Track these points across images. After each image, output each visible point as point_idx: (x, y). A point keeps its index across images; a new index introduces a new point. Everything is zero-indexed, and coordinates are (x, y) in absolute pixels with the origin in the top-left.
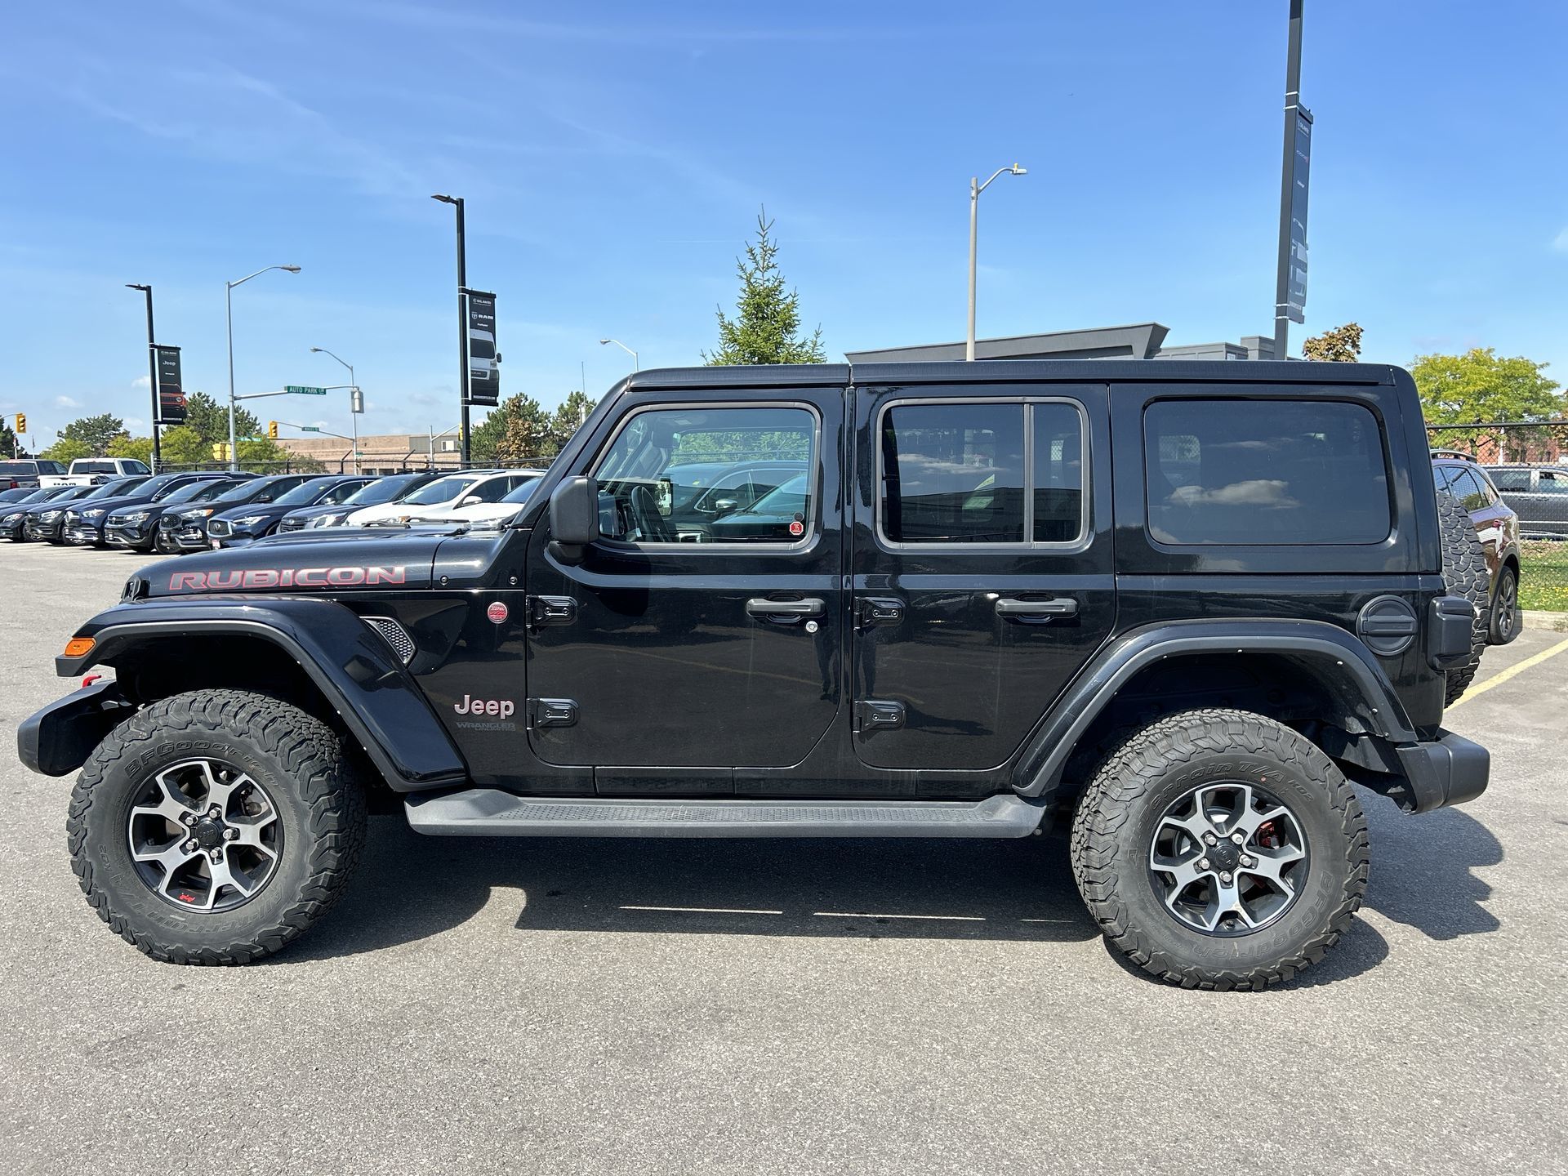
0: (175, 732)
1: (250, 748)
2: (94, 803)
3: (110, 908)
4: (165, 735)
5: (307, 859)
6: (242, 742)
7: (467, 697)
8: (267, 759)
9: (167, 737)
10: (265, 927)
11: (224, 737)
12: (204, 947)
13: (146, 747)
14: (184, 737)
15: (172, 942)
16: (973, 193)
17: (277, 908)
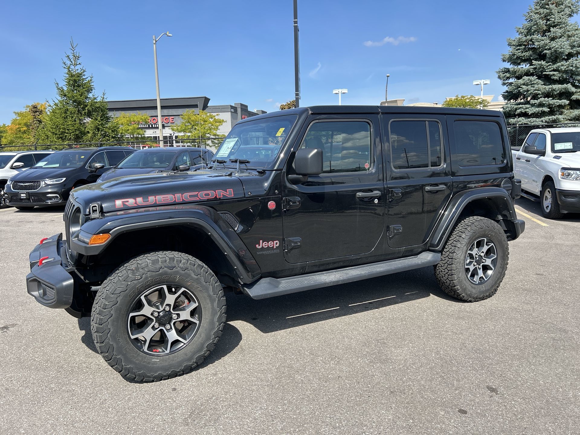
0: (154, 273)
1: (189, 275)
2: (113, 315)
3: (123, 364)
4: (149, 276)
5: (216, 319)
6: (186, 273)
7: (261, 241)
8: (197, 279)
9: (150, 277)
10: (198, 354)
11: (177, 273)
12: (171, 370)
13: (139, 283)
14: (158, 275)
15: (156, 372)
16: (154, 42)
17: (202, 345)
